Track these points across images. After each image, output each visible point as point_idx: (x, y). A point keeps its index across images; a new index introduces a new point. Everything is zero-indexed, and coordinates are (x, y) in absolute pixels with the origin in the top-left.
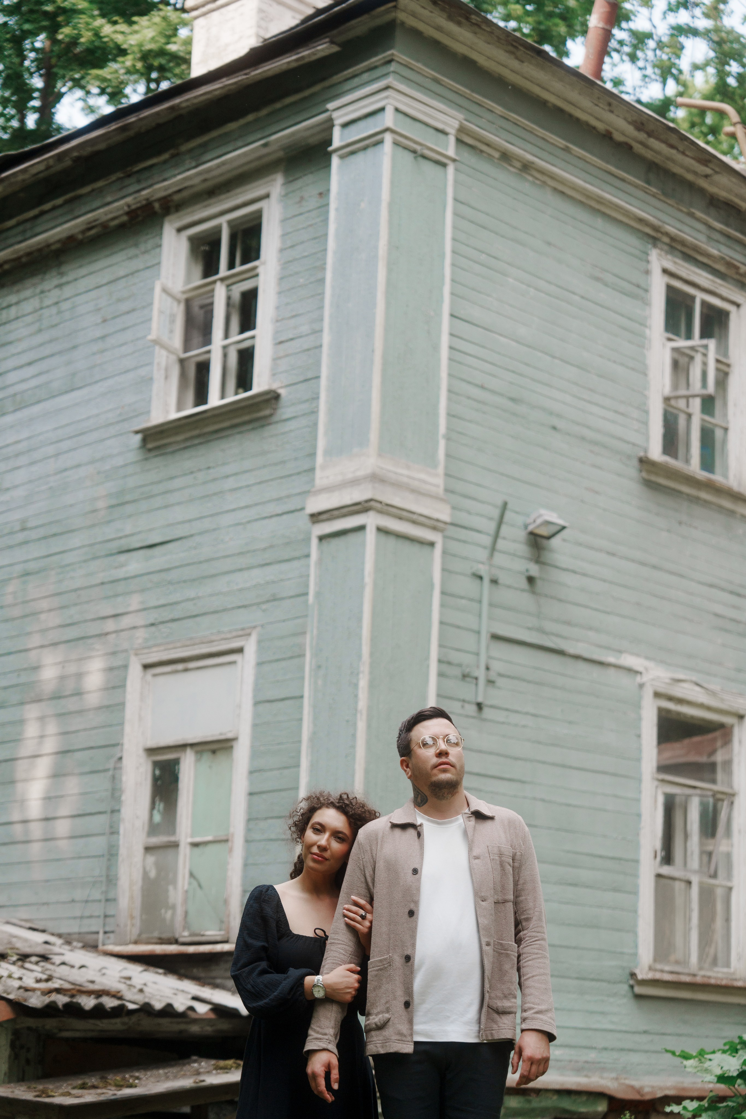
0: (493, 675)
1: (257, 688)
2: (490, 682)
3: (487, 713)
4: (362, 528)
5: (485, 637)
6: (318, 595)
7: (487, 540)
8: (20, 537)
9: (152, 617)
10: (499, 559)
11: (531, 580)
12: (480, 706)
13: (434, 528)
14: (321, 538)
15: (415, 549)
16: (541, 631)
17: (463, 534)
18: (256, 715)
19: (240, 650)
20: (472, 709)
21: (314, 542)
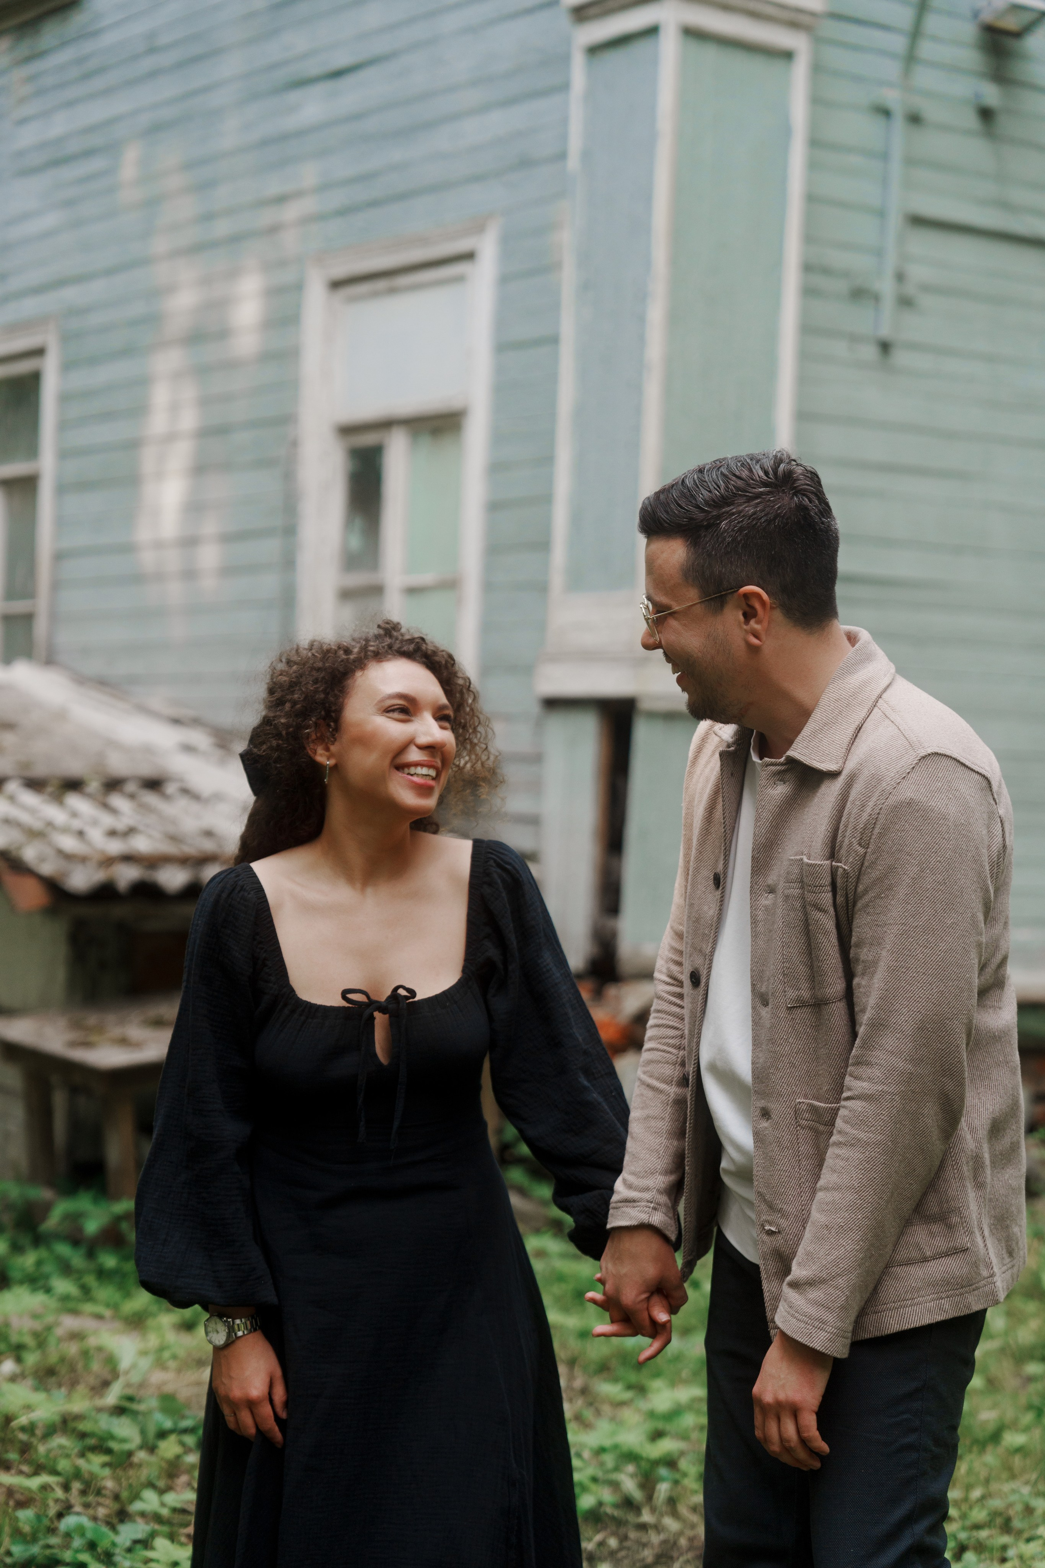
0: (910, 290)
1: (501, 322)
2: (905, 302)
3: (900, 358)
4: (652, 31)
5: (895, 221)
6: (586, 155)
7: (898, 43)
8: (147, 64)
9: (337, 199)
10: (924, 78)
11: (986, 114)
12: (885, 347)
13: (794, 25)
14: (595, 50)
15: (756, 66)
16: (1005, 205)
17: (854, 33)
18: (499, 370)
19: (469, 256)
20: (870, 352)
21: (578, 61)
